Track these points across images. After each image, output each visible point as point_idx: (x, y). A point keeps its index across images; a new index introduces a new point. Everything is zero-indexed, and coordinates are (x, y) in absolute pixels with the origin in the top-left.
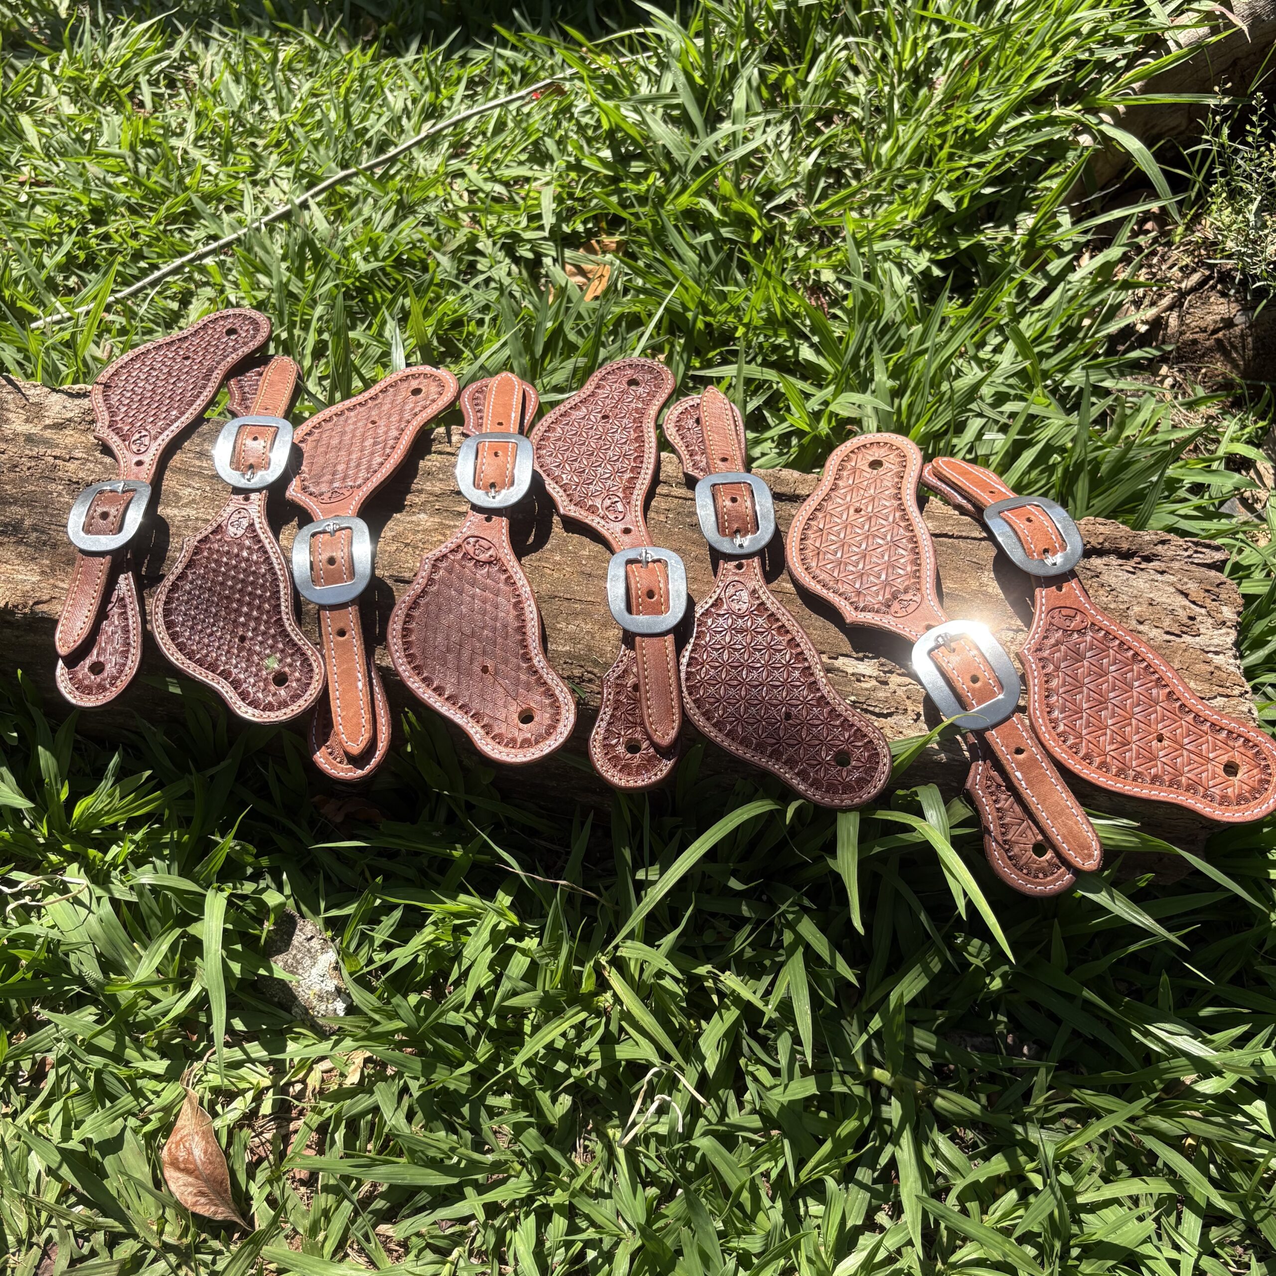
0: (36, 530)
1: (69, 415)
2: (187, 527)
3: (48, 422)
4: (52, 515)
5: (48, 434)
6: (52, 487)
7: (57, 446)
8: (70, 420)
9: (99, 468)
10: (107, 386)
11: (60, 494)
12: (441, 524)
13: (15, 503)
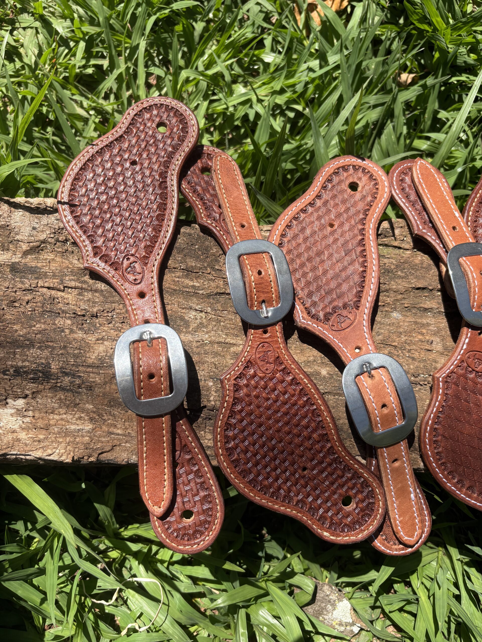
0: (67, 374)
1: (43, 237)
2: (206, 353)
3: (25, 247)
4: (76, 356)
5: (30, 261)
6: (59, 322)
7: (45, 275)
8: (44, 242)
9: (98, 298)
10: (71, 205)
11: (72, 331)
12: (416, 323)
13: (32, 345)
